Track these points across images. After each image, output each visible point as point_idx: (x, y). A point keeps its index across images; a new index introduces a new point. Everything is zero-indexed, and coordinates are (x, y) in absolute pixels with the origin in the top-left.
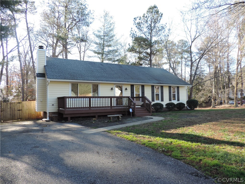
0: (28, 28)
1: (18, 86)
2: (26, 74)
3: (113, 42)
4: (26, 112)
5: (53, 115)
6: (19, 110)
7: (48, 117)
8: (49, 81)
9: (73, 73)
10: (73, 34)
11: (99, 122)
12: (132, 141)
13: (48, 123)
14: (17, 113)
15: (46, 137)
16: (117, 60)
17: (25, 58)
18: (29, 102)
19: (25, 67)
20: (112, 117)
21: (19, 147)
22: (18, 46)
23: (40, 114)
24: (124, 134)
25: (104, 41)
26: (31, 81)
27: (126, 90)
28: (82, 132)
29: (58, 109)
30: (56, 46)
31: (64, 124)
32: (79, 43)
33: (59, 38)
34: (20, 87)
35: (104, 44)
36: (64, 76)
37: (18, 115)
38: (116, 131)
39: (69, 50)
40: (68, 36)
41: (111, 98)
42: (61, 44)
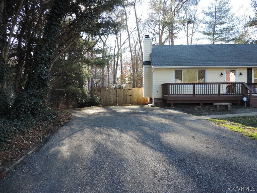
0: (137, 19)
1: (130, 75)
2: (136, 63)
3: (227, 18)
4: (135, 97)
5: (157, 101)
6: (130, 96)
7: (153, 103)
8: (154, 69)
9: (177, 59)
10: (180, 17)
11: (203, 110)
12: (237, 132)
13: (153, 107)
14: (128, 98)
15: (149, 119)
16: (233, 39)
17: (135, 48)
18: (138, 88)
19: (135, 56)
20: (220, 106)
21: (127, 124)
22: (129, 38)
23: (147, 100)
24: (229, 124)
25: (215, 19)
26: (140, 70)
27: (241, 75)
28: (183, 118)
29: (162, 95)
30: (163, 33)
31: (167, 109)
32: (186, 26)
33: (165, 24)
34: (131, 76)
35: (215, 22)
36: (167, 63)
37: (129, 100)
38: (220, 120)
39: (175, 35)
40: (174, 20)
41: (219, 84)
42: (168, 30)
